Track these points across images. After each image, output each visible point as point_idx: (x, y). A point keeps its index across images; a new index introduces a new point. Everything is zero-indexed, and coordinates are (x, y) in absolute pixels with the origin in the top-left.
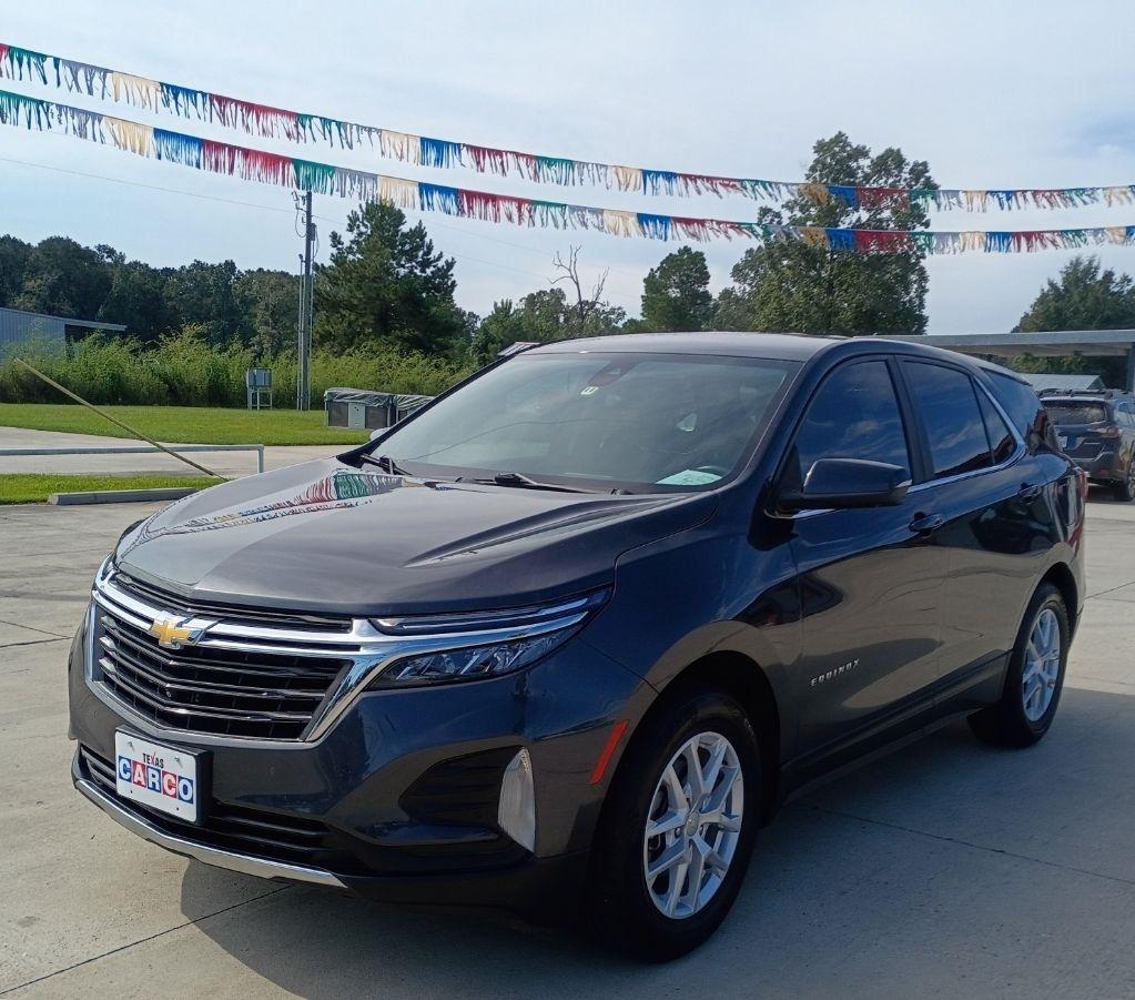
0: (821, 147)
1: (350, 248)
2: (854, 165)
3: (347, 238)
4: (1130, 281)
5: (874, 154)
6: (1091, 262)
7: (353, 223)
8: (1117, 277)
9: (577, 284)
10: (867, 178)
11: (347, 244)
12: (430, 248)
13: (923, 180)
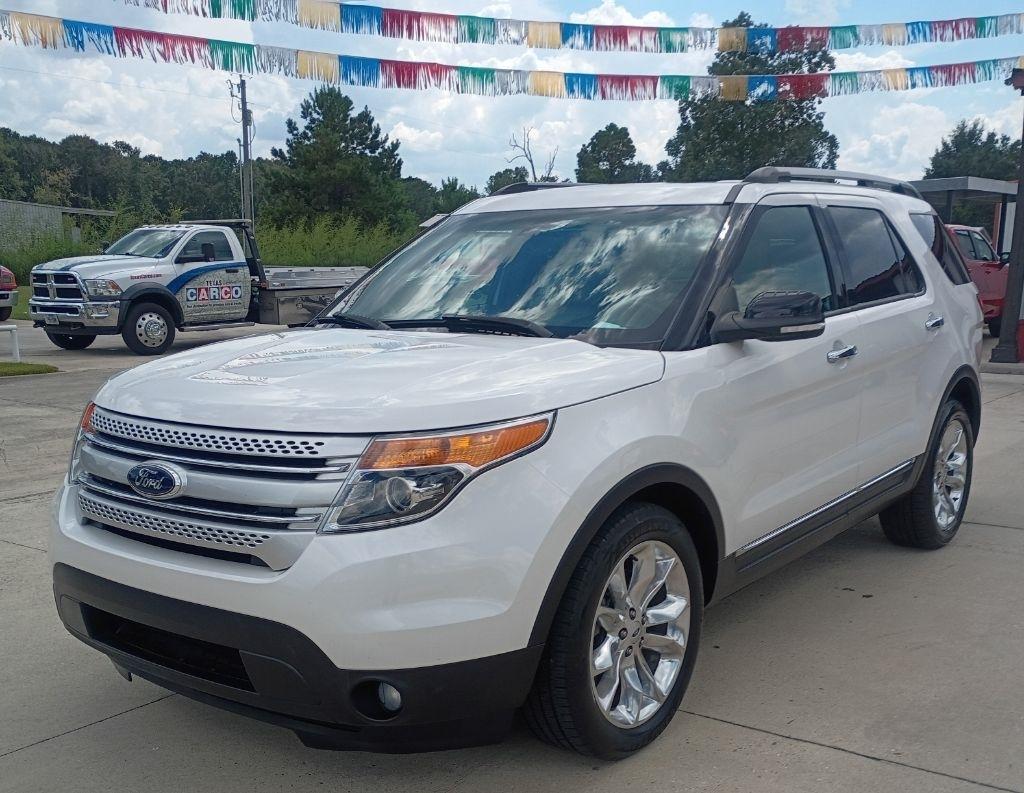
0: (727, 28)
1: (304, 132)
2: (758, 42)
3: (302, 124)
4: (1008, 139)
6: (975, 126)
7: (306, 111)
8: (998, 137)
9: (531, 161)
10: (771, 55)
11: (301, 129)
12: (378, 131)
13: (820, 53)
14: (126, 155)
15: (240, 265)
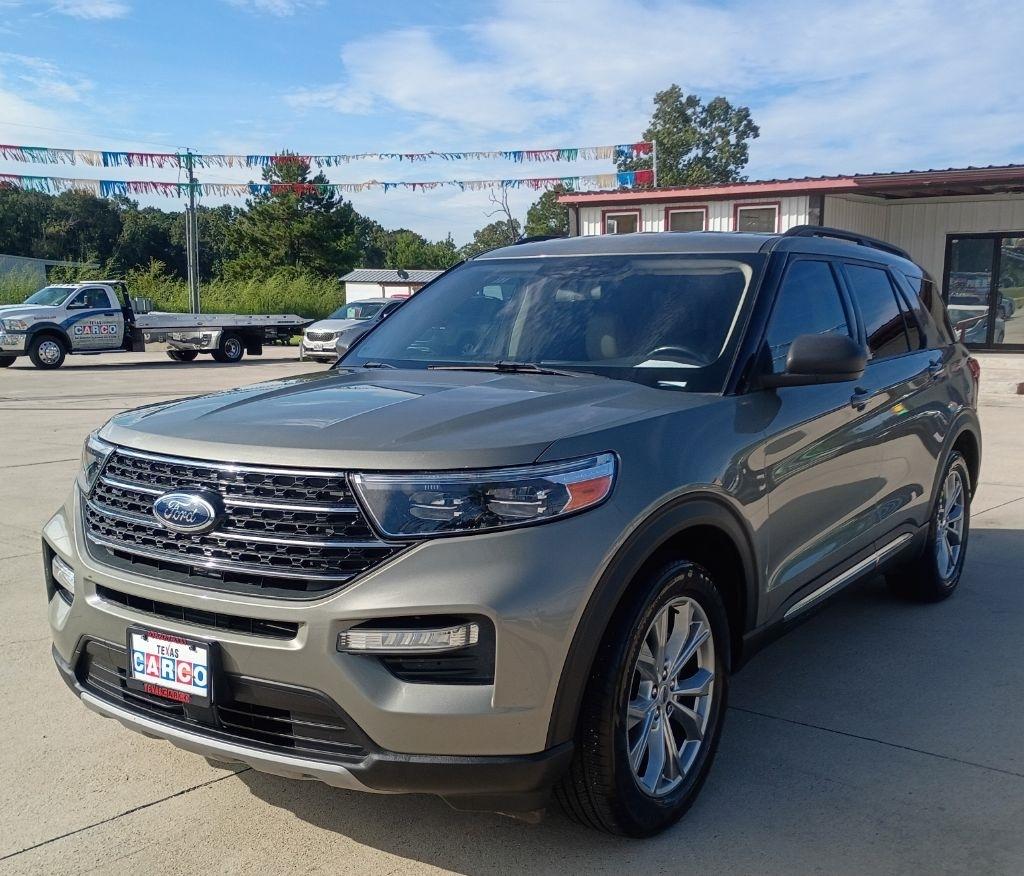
0: (661, 98)
5: (705, 103)
7: (267, 174)
12: (332, 194)
13: (745, 122)
14: (124, 207)
15: (117, 311)
